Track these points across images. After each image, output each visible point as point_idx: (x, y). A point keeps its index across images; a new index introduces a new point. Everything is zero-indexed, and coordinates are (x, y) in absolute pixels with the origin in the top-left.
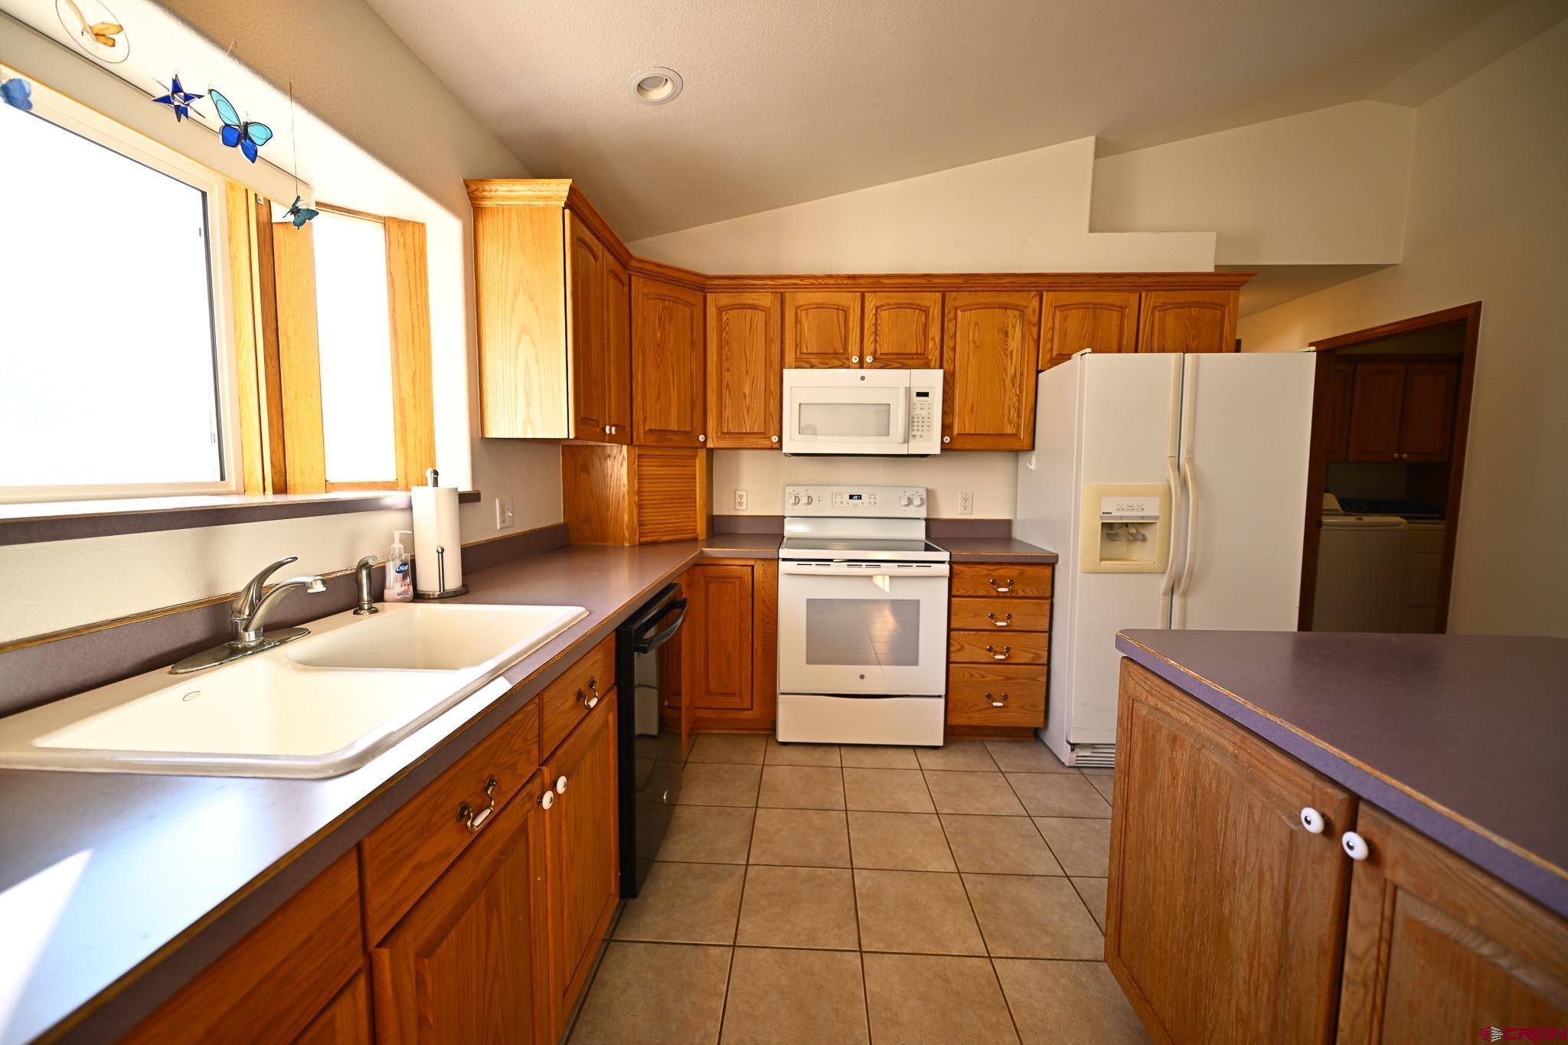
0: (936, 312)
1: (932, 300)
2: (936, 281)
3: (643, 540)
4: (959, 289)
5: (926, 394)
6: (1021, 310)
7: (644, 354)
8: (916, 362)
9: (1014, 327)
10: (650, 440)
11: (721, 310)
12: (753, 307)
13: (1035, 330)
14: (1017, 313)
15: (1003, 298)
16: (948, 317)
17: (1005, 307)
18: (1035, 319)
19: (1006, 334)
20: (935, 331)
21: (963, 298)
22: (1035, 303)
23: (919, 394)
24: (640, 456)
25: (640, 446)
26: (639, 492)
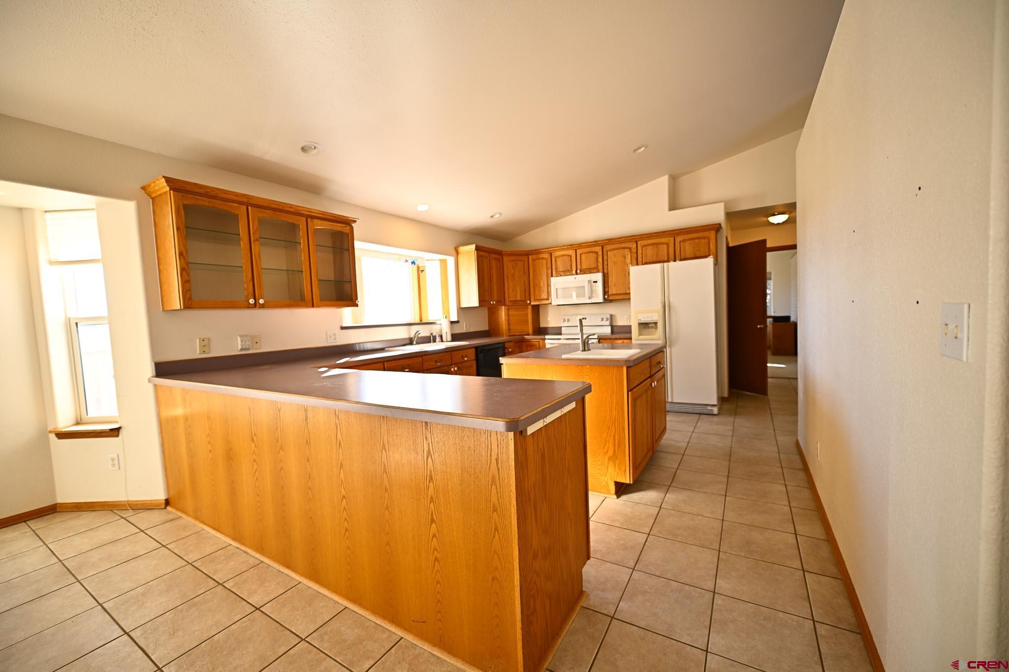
0: (600, 253)
1: (598, 249)
2: (599, 242)
3: (510, 334)
4: (608, 244)
5: (596, 282)
6: (630, 249)
7: (508, 278)
8: (595, 271)
9: (628, 255)
10: (511, 304)
11: (533, 260)
12: (543, 258)
13: (635, 255)
14: (628, 250)
15: (623, 245)
16: (605, 254)
17: (624, 248)
18: (635, 251)
19: (625, 258)
20: (600, 260)
21: (609, 247)
22: (635, 245)
23: (594, 282)
24: (508, 309)
25: (508, 306)
26: (508, 320)
